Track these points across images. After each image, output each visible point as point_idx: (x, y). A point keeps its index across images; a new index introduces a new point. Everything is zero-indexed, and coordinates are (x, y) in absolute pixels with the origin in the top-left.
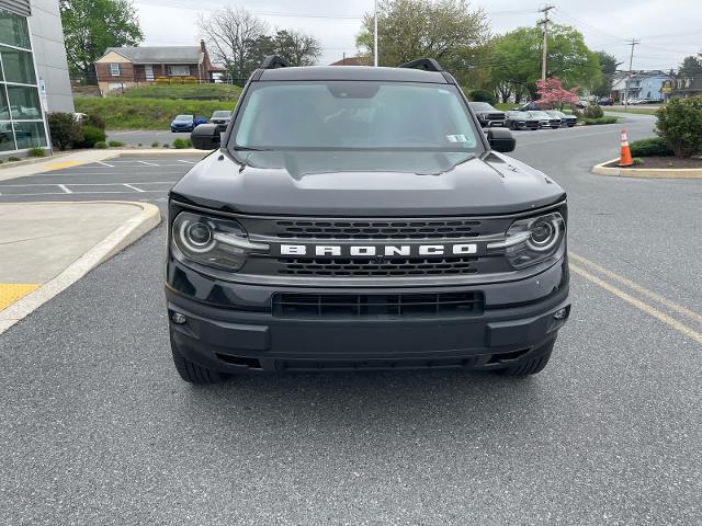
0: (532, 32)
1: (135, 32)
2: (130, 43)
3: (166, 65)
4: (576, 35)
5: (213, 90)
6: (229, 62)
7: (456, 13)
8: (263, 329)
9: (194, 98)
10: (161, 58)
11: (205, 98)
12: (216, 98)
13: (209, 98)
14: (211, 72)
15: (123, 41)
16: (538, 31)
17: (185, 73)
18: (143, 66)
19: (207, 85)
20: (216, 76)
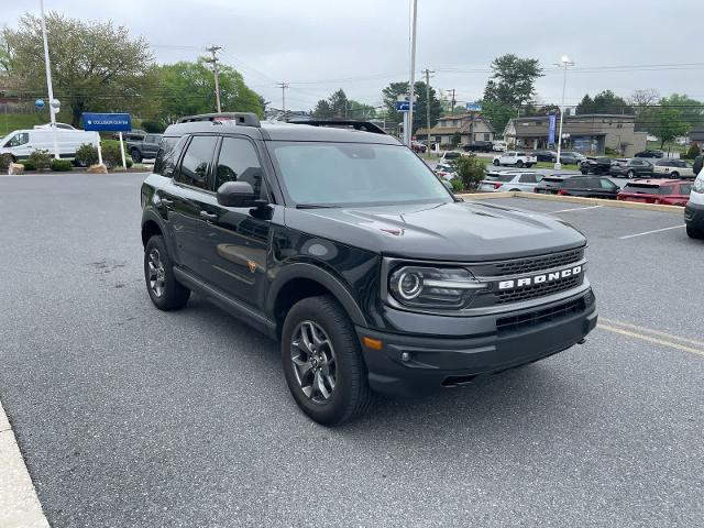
0: (193, 68)
4: (236, 75)
7: (115, 40)
8: (493, 348)
16: (199, 67)
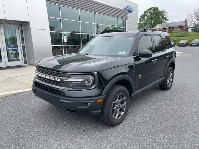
1: (166, 19)
2: (164, 22)
3: (173, 28)
5: (186, 34)
6: (195, 24)
9: (178, 37)
10: (172, 25)
11: (182, 36)
12: (185, 36)
13: (184, 36)
14: (187, 28)
15: (163, 22)
17: (178, 29)
18: (166, 28)
19: (185, 32)
20: (189, 29)
